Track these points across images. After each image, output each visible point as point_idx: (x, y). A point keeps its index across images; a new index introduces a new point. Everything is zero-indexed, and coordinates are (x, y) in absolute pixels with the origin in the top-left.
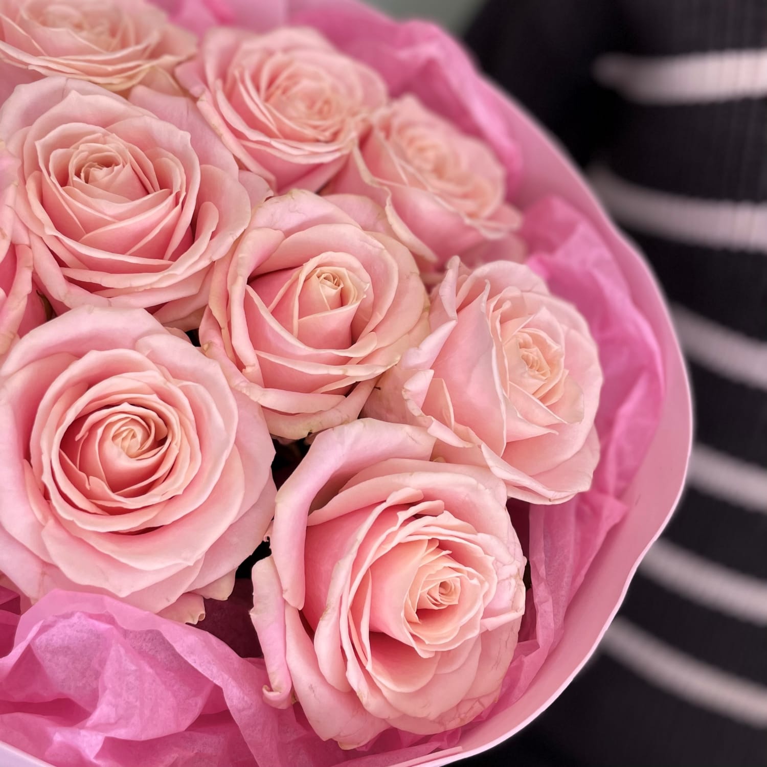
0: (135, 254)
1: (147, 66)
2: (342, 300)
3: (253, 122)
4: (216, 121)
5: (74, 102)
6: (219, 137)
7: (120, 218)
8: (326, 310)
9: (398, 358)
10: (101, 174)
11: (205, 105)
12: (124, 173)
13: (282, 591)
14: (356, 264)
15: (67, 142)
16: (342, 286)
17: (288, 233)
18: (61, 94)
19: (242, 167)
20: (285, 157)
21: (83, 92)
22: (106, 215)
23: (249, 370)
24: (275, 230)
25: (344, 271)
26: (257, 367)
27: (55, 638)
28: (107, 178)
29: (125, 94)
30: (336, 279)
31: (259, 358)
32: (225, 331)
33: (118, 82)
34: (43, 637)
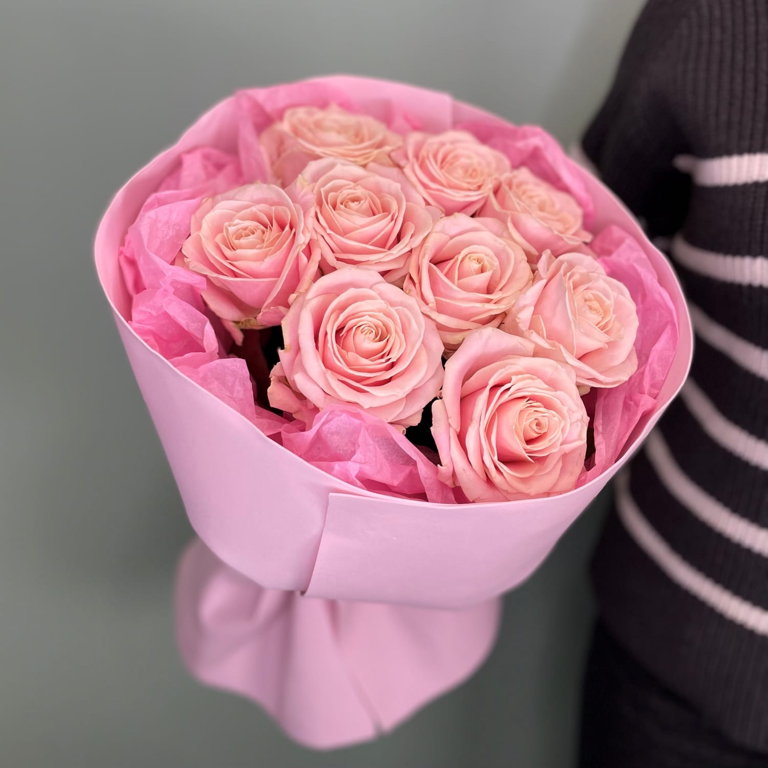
0: (372, 245)
1: (376, 152)
2: (482, 270)
3: (433, 179)
4: (413, 179)
5: (339, 169)
6: (415, 187)
7: (363, 226)
8: (473, 275)
9: (514, 302)
10: (354, 205)
11: (407, 170)
12: (365, 204)
13: (448, 418)
14: (491, 253)
15: (335, 189)
16: (482, 263)
17: (452, 238)
18: (332, 166)
19: (427, 203)
20: (451, 198)
21: (343, 165)
22: (356, 224)
23: (430, 305)
24: (446, 234)
25: (482, 256)
26: (435, 304)
27: (332, 427)
28: (357, 207)
29: (364, 166)
30: (479, 261)
31: (436, 300)
32: (417, 285)
33: (361, 160)
34: (327, 426)
